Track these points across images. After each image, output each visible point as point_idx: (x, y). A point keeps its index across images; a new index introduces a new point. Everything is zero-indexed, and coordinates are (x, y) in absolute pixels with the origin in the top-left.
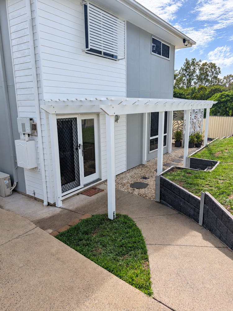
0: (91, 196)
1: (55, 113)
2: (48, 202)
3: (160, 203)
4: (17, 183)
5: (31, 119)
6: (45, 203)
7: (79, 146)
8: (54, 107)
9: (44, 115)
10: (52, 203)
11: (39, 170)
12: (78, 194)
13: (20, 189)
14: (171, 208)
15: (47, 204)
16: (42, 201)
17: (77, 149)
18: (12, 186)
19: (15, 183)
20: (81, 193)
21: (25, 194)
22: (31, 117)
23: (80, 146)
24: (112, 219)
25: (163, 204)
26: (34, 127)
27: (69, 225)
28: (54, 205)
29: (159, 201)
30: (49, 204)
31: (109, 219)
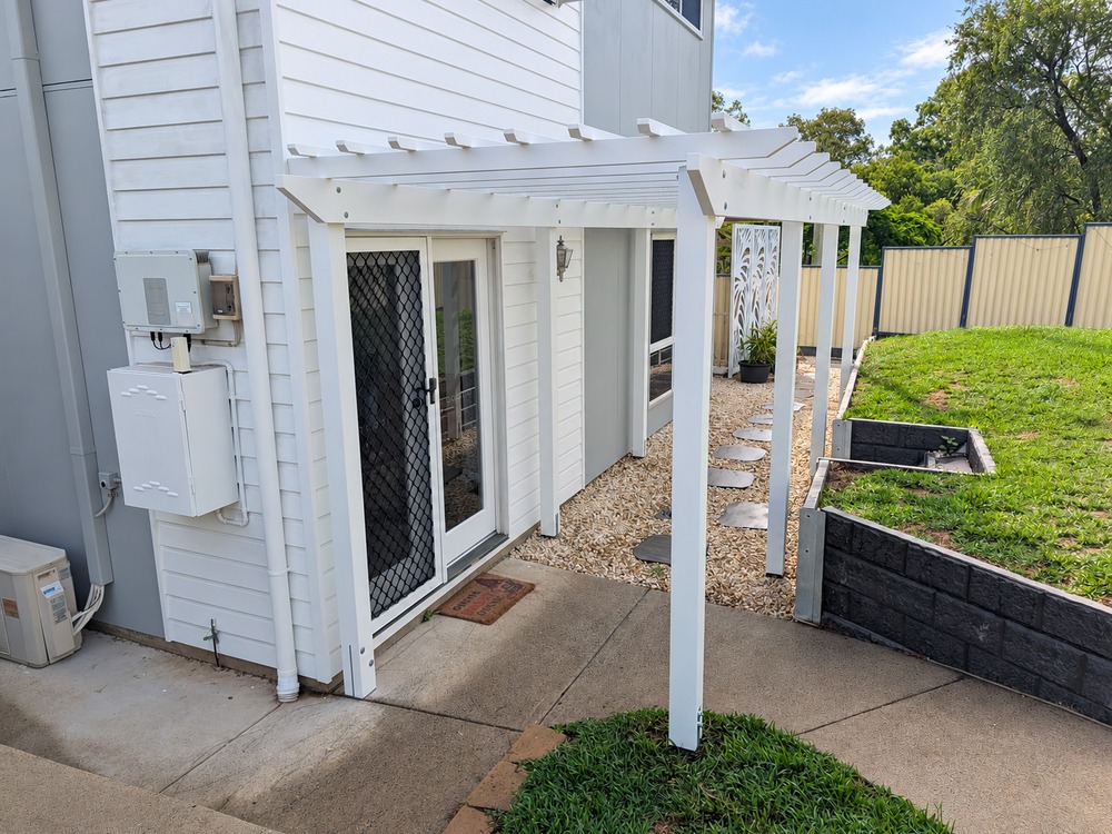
0: (488, 622)
1: (345, 221)
2: (299, 677)
3: (824, 626)
4: (108, 587)
5: (203, 258)
6: (287, 686)
7: (428, 387)
8: (339, 191)
9: (281, 233)
10: (325, 677)
11: (246, 519)
12: (425, 618)
13: (122, 618)
14: (897, 650)
15: (297, 691)
16: (269, 675)
17: (420, 404)
18: (81, 607)
19: (97, 591)
20: (440, 610)
21: (154, 642)
22: (202, 246)
23: (432, 391)
24: (692, 745)
25: (843, 631)
26: (222, 298)
27: (481, 809)
28: (335, 690)
29: (818, 620)
30: (307, 689)
31: (674, 748)
